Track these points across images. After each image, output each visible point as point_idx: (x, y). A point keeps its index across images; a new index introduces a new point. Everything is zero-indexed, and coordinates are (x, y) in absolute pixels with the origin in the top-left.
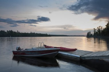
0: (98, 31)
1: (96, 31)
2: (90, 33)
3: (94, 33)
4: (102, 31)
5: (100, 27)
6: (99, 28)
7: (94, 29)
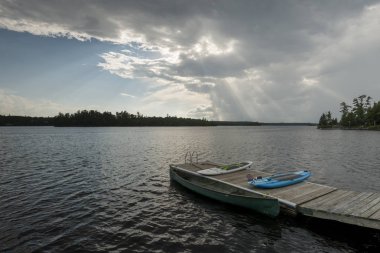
0: (354, 109)
1: (350, 110)
2: (329, 116)
3: (344, 116)
4: (369, 110)
5: (362, 97)
6: (359, 102)
7: (344, 104)
